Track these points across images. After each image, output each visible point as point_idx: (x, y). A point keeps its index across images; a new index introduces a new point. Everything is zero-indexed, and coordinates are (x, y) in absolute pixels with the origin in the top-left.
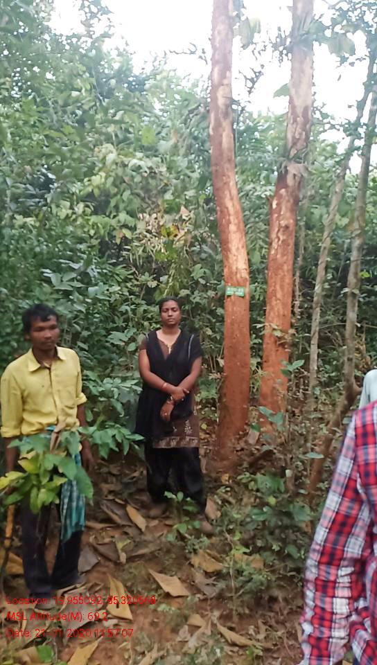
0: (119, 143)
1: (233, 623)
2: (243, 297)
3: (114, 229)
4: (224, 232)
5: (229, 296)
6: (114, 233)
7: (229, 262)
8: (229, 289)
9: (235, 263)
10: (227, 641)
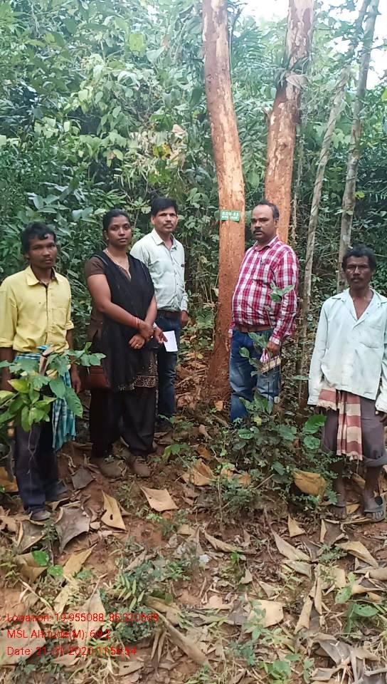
0: (109, 53)
1: (220, 532)
2: (238, 222)
3: (105, 150)
4: (219, 151)
5: (224, 221)
6: (105, 154)
7: (223, 184)
8: (223, 213)
9: (230, 184)
10: (213, 547)
